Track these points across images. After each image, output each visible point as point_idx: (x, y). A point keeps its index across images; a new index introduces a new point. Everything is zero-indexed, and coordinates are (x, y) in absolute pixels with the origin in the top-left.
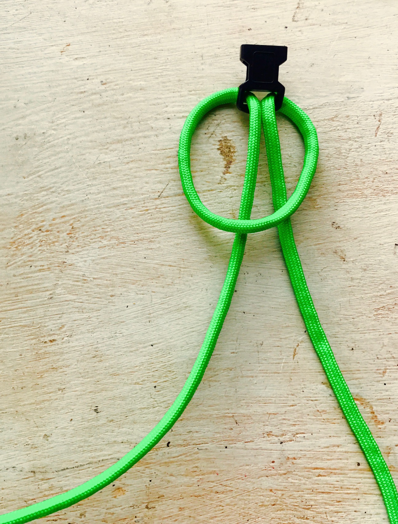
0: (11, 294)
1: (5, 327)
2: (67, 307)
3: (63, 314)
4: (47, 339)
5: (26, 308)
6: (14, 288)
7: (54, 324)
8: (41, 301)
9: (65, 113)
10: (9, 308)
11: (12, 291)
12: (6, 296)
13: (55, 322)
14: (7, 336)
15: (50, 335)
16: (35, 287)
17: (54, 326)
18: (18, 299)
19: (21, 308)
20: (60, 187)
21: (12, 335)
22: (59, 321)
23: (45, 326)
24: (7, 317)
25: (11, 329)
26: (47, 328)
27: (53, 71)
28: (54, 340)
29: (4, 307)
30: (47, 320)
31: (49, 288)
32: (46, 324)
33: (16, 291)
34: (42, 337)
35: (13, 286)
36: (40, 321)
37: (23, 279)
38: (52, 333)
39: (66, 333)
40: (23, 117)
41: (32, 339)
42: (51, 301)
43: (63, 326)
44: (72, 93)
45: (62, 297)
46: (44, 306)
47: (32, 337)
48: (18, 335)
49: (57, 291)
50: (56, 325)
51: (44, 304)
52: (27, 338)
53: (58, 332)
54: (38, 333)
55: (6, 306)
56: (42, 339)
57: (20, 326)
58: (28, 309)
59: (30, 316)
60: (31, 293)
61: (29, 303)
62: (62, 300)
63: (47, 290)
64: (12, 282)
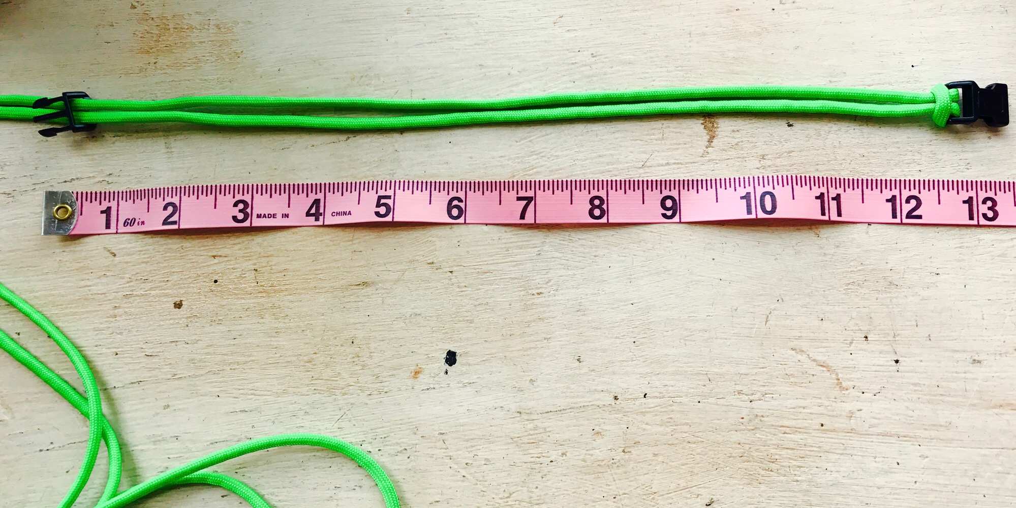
0: (502, 248)
1: (496, 278)
2: (554, 263)
3: (550, 269)
4: (535, 292)
5: (516, 262)
6: (505, 243)
7: (542, 278)
8: (529, 257)
9: (557, 83)
10: (500, 261)
11: (503, 246)
12: (497, 250)
13: (542, 276)
14: (498, 286)
15: (537, 288)
16: (524, 243)
17: (541, 280)
18: (509, 253)
19: (511, 262)
20: (550, 152)
21: (502, 286)
22: (546, 276)
23: (533, 280)
24: (498, 269)
25: (502, 280)
26: (536, 281)
27: (546, 42)
28: (541, 293)
29: (496, 260)
30: (535, 274)
31: (537, 245)
32: (534, 278)
33: (507, 245)
34: (530, 289)
35: (504, 241)
36: (529, 275)
37: (513, 235)
38: (539, 286)
39: (553, 287)
40: (517, 85)
41: (521, 291)
42: (539, 257)
43: (550, 281)
44: (563, 64)
45: (549, 254)
46: (532, 261)
47: (520, 289)
48: (508, 286)
49: (546, 248)
50: (544, 279)
51: (532, 260)
52: (516, 290)
53: (545, 286)
54: (526, 285)
55: (498, 259)
56: (530, 292)
57: (510, 278)
58: (518, 263)
59: (519, 270)
60: (521, 248)
61: (518, 258)
62: (549, 256)
63: (536, 247)
64: (503, 237)
